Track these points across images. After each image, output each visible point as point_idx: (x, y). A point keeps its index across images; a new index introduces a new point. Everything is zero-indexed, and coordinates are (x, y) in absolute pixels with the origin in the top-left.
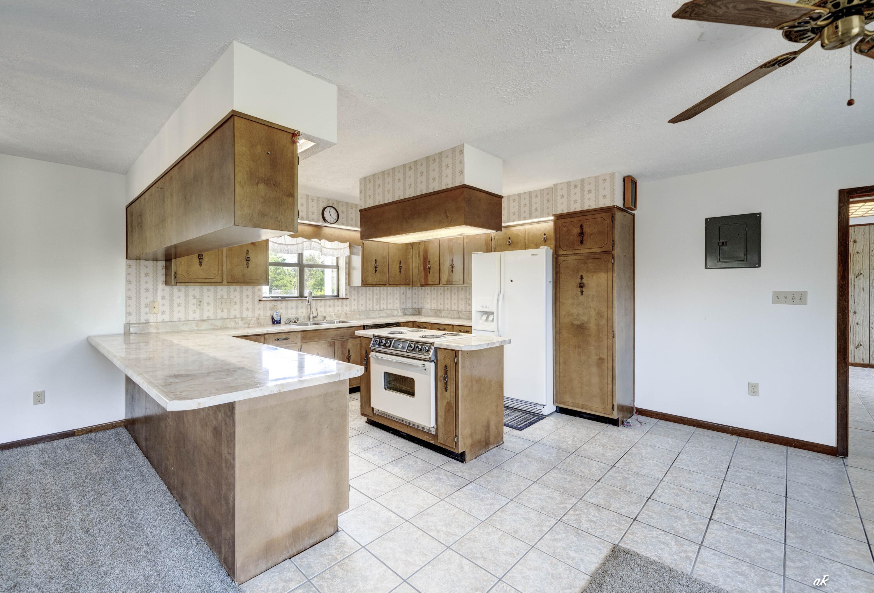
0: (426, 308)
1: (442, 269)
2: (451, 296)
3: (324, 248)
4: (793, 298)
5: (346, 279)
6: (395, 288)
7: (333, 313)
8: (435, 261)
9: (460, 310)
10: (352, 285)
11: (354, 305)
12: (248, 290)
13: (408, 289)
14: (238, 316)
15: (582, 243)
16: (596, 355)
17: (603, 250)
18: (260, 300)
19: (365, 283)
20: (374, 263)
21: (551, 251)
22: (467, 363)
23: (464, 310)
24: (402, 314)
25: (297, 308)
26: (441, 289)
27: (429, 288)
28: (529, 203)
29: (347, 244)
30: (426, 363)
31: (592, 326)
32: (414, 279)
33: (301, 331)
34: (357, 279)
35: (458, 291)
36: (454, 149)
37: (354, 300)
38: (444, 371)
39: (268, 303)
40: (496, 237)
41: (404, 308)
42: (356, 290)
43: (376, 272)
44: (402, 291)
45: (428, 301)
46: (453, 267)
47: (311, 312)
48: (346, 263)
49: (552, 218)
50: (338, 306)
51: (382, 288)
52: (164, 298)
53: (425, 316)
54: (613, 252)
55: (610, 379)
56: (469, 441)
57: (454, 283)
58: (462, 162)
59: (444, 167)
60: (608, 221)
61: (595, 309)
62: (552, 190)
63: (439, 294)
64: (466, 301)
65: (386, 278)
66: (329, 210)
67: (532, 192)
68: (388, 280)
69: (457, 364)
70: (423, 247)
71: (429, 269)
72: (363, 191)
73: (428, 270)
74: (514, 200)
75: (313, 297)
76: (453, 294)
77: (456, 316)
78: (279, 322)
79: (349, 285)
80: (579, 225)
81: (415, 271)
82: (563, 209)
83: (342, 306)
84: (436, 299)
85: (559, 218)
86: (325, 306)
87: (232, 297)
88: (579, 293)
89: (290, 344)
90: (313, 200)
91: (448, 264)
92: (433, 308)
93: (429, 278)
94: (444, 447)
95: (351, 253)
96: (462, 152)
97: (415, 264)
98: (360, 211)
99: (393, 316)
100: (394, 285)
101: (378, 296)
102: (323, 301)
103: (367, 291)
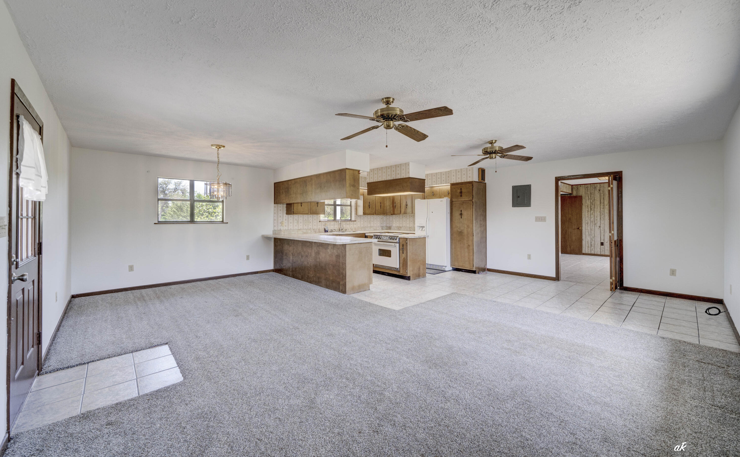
0: (394, 226)
1: (401, 206)
2: (406, 220)
4: (542, 219)
5: (355, 211)
6: (378, 216)
7: (350, 228)
8: (398, 204)
9: (411, 227)
10: (358, 214)
11: (360, 224)
12: (315, 216)
14: (312, 228)
15: (461, 196)
16: (467, 243)
17: (469, 199)
18: (320, 221)
19: (364, 214)
20: (369, 204)
21: (449, 199)
22: (411, 243)
24: (381, 229)
25: (334, 225)
26: (401, 216)
27: (395, 216)
28: (440, 177)
30: (396, 244)
31: (465, 232)
32: (387, 212)
34: (361, 211)
35: (410, 217)
36: (406, 164)
37: (359, 221)
38: (402, 246)
39: (323, 222)
40: (427, 192)
42: (361, 216)
43: (369, 208)
44: (381, 217)
45: (394, 222)
46: (407, 205)
47: (340, 227)
48: (355, 204)
49: (450, 184)
50: (352, 224)
51: (371, 216)
52: (286, 220)
53: (393, 230)
54: (473, 200)
55: (472, 254)
56: (412, 273)
57: (407, 213)
58: (409, 169)
59: (402, 170)
60: (471, 187)
61: (466, 224)
62: (449, 172)
63: (400, 219)
64: (413, 222)
65: (374, 211)
67: (441, 172)
69: (407, 243)
71: (395, 206)
72: (369, 175)
74: (434, 175)
77: (409, 230)
78: (327, 231)
79: (356, 215)
80: (460, 188)
81: (388, 207)
82: (454, 181)
84: (398, 222)
85: (452, 185)
86: (346, 225)
87: (309, 220)
88: (460, 217)
91: (404, 204)
92: (397, 226)
93: (395, 211)
94: (402, 275)
96: (409, 165)
97: (388, 204)
98: (367, 183)
99: (377, 230)
100: (378, 214)
101: (370, 220)
102: (345, 222)
103: (364, 217)
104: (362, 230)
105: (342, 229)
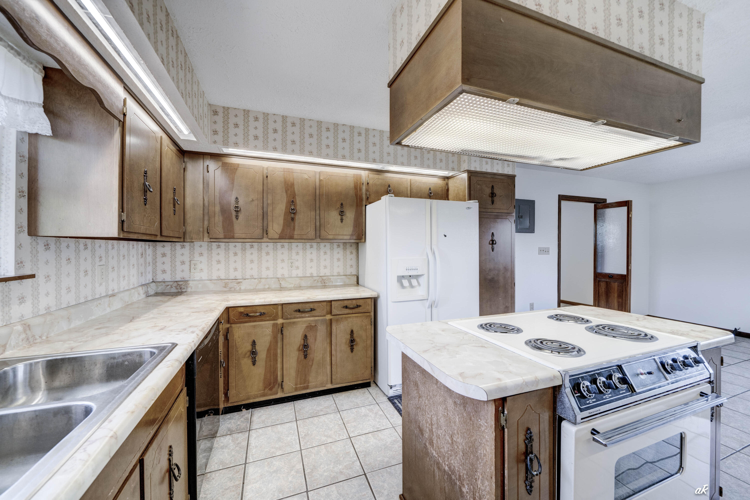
4: (545, 251)
5: (19, 211)
11: (47, 294)
16: (503, 304)
23: (287, 276)
31: (501, 280)
46: (294, 213)
48: (20, 157)
57: (296, 237)
61: (502, 264)
68: (160, 226)
73: (234, 213)
80: (491, 186)
85: (473, 174)
91: (284, 208)
103: (79, 251)
104: (72, 326)
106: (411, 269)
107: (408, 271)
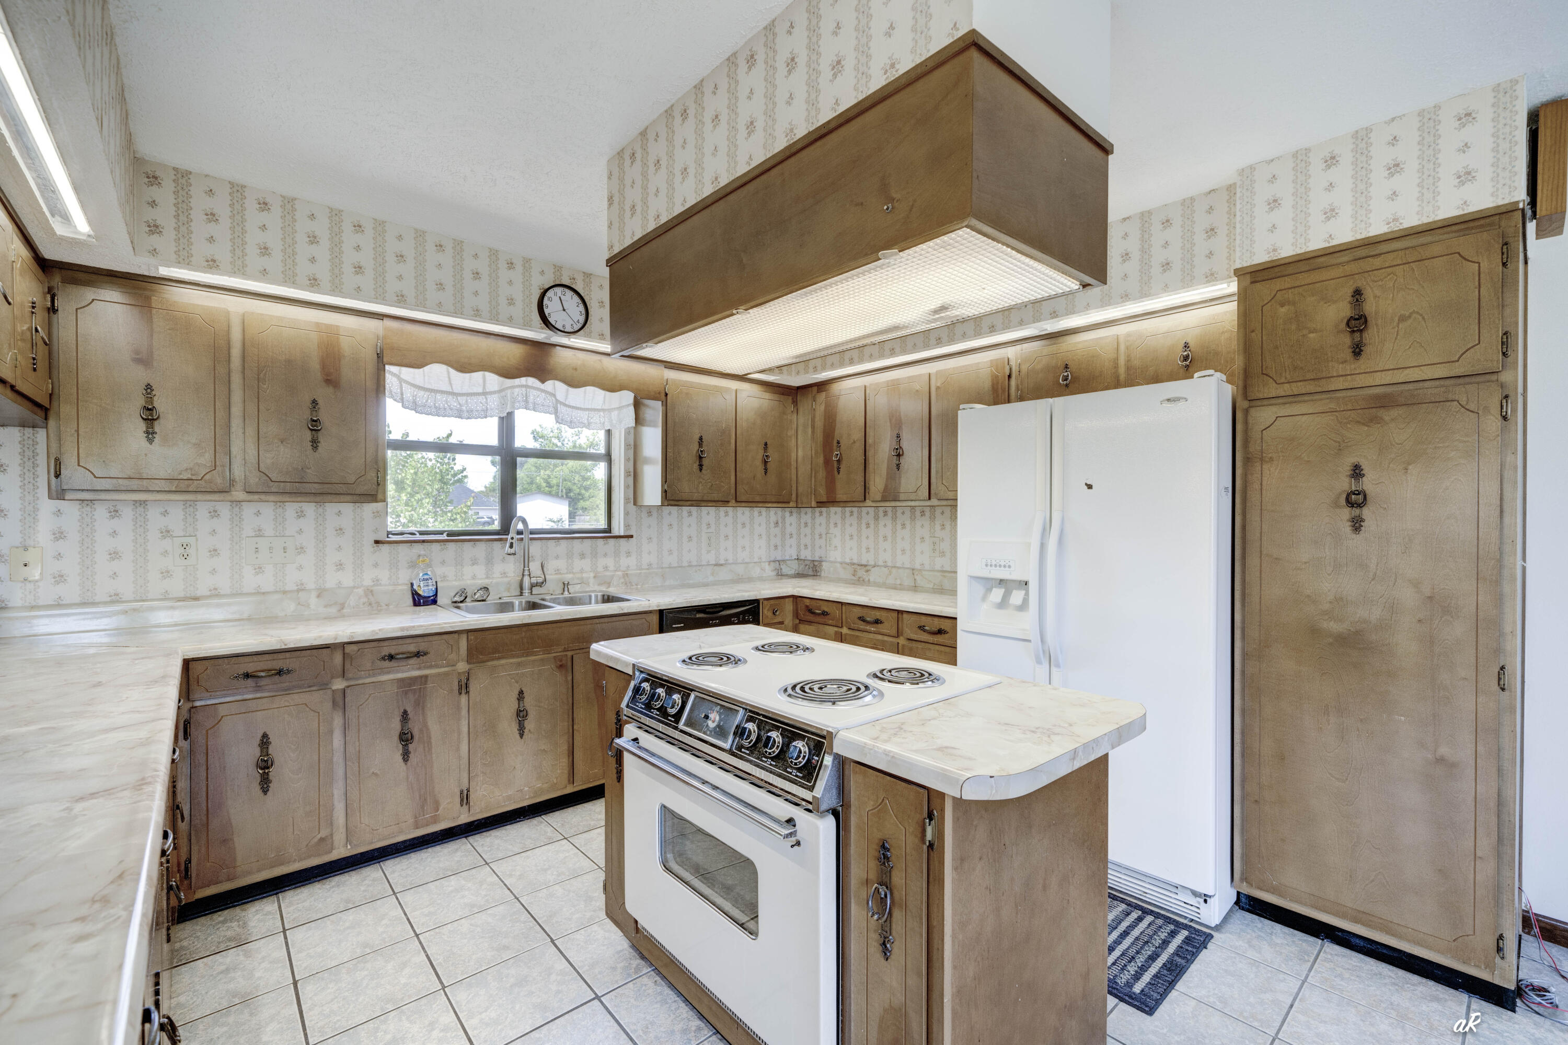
0: (832, 559)
1: (871, 461)
2: (894, 532)
3: (565, 405)
5: (627, 487)
6: (756, 510)
7: (592, 575)
8: (854, 442)
9: (917, 566)
10: (639, 503)
11: (650, 553)
13: (787, 514)
14: (311, 585)
15: (1357, 351)
16: (1423, 746)
17: (1458, 371)
18: (377, 542)
19: (671, 497)
20: (695, 447)
23: (927, 567)
24: (772, 574)
25: (488, 561)
26: (868, 513)
27: (838, 510)
28: (1143, 251)
29: (627, 397)
30: (802, 816)
31: (1404, 642)
32: (800, 489)
33: (468, 632)
34: (653, 487)
35: (913, 518)
37: (649, 539)
38: (873, 864)
39: (403, 549)
40: (1024, 368)
41: (779, 558)
42: (655, 514)
43: (701, 470)
44: (773, 518)
45: (836, 541)
46: (899, 455)
47: (526, 573)
48: (627, 446)
49: (1232, 287)
50: (605, 555)
52: (59, 535)
53: (828, 580)
54: (1505, 377)
57: (902, 497)
60: (1485, 265)
61: (1415, 584)
63: (864, 526)
64: (934, 543)
65: (728, 486)
66: (559, 294)
67: (1150, 212)
68: (733, 491)
69: (934, 849)
70: (823, 407)
71: (839, 461)
72: (616, 199)
73: (835, 465)
75: (531, 533)
76: (899, 526)
77: (907, 582)
78: (432, 601)
79: (635, 504)
80: (1348, 291)
81: (805, 469)
82: (1277, 243)
83: (617, 554)
84: (855, 537)
85: (1261, 276)
86: (570, 556)
87: (292, 532)
88: (1347, 528)
89: (431, 667)
90: (511, 265)
91: (887, 449)
92: (848, 560)
93: (839, 485)
95: (638, 420)
97: (803, 450)
99: (750, 580)
100: (751, 503)
101: (712, 529)
102: (563, 542)
103: (682, 518)
104: (667, 583)
105: (533, 586)
106: (996, 566)
107: (989, 567)
